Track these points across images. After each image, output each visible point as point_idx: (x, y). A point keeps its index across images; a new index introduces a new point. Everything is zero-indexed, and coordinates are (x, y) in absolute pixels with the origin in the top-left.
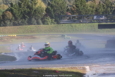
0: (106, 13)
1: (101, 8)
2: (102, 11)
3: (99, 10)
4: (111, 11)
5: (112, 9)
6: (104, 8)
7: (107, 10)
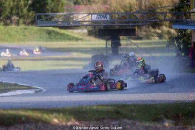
0: (16, 9)
1: (9, 1)
2: (9, 5)
3: (4, 4)
4: (25, 5)
5: (26, 2)
6: (14, 1)
7: (19, 5)
